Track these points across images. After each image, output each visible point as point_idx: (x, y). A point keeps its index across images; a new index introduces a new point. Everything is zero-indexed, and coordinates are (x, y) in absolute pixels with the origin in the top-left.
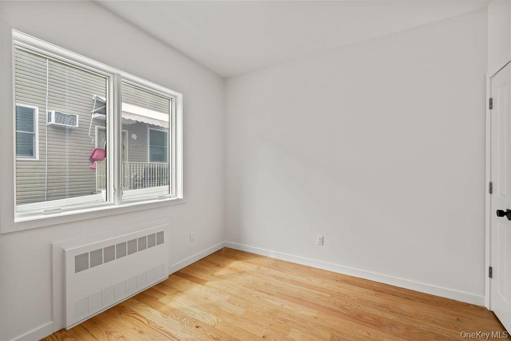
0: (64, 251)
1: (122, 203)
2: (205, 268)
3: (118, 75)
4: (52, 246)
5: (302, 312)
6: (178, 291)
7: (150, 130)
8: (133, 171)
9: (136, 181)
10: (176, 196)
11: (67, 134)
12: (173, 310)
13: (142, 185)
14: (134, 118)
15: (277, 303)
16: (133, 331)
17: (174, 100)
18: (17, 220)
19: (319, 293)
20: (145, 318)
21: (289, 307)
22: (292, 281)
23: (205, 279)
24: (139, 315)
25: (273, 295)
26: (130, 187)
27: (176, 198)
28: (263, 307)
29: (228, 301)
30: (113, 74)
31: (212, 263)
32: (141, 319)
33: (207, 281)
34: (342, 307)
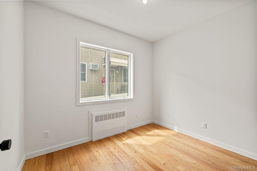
0: (92, 114)
1: (110, 99)
2: (142, 130)
3: (109, 50)
4: (89, 111)
5: (187, 160)
6: (130, 137)
7: (124, 69)
8: (117, 86)
9: (118, 91)
10: (130, 97)
11: (94, 72)
12: (127, 144)
13: (120, 92)
14: (117, 64)
15: (174, 152)
16: (112, 147)
17: (130, 56)
18: (80, 102)
19: (200, 153)
20: (117, 144)
21: (180, 155)
22: (185, 144)
23: (142, 135)
24: (115, 142)
25: (173, 148)
26: (116, 93)
27: (130, 98)
28: (166, 152)
29: (150, 146)
30: (107, 50)
31: (146, 129)
32: (115, 144)
33: (142, 136)
34: (213, 163)
